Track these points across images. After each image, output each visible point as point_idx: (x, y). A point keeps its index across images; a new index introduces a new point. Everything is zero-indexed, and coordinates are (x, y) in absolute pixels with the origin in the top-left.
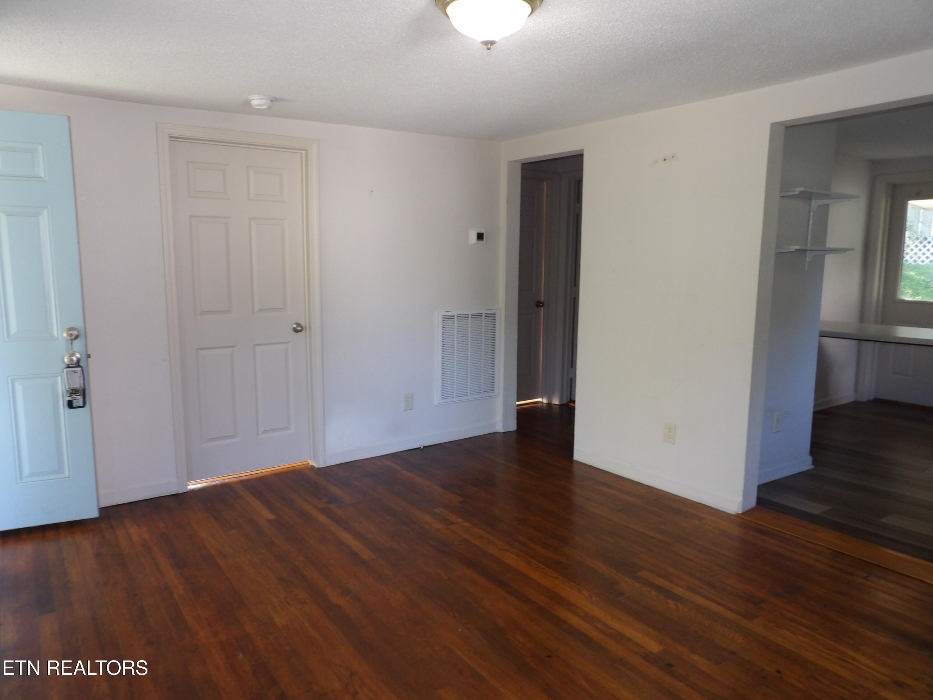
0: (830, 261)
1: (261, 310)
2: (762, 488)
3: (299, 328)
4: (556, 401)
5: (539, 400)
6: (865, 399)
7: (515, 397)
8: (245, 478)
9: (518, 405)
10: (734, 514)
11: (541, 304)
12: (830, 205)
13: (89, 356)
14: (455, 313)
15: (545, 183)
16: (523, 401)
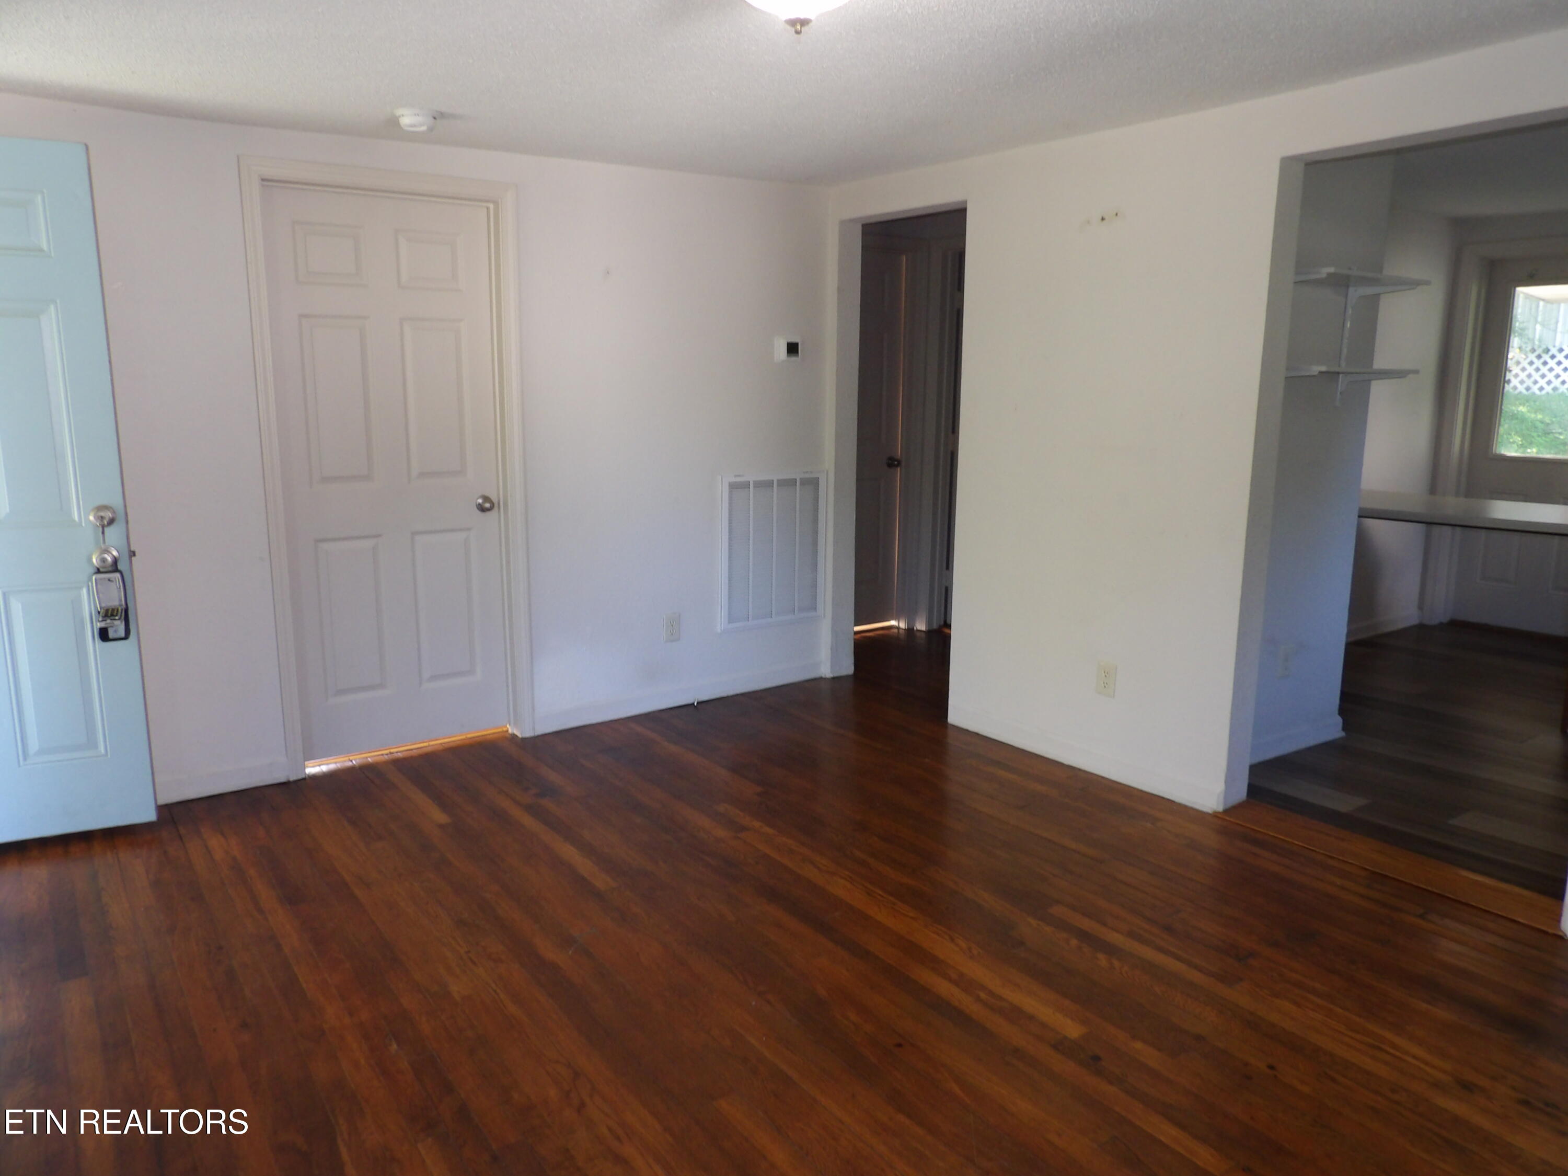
0: (1379, 391)
1: (422, 475)
2: (1255, 770)
3: (487, 505)
4: (921, 626)
5: (893, 623)
6: (1435, 621)
7: (851, 617)
8: (400, 755)
9: (856, 633)
10: (1210, 811)
11: (896, 463)
12: (1382, 296)
13: (133, 554)
14: (751, 478)
15: (904, 258)
16: (863, 625)
